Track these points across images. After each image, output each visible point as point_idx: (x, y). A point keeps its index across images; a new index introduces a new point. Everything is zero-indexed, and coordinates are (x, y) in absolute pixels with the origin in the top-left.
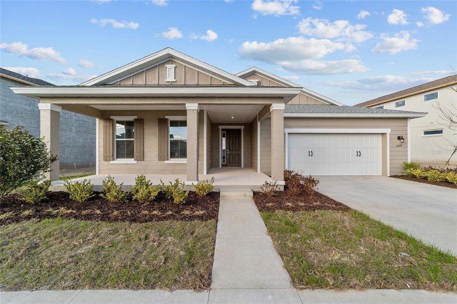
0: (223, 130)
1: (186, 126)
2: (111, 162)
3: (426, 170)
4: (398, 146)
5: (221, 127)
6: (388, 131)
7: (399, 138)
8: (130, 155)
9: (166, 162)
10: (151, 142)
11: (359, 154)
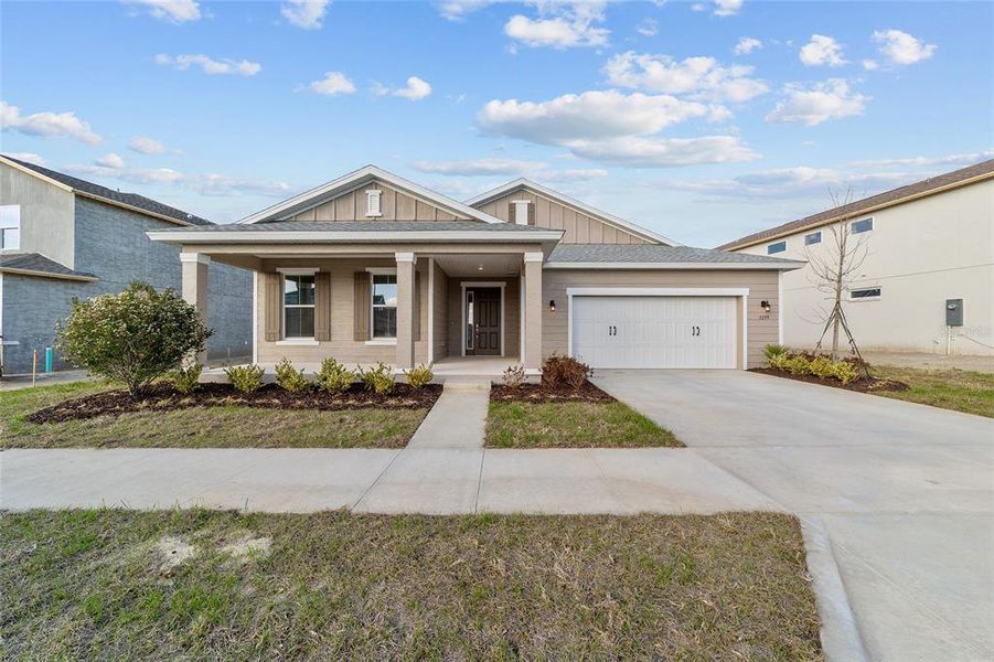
0: (468, 289)
1: (396, 282)
2: (278, 343)
3: (790, 357)
4: (762, 318)
5: (464, 285)
6: (744, 292)
7: (764, 304)
8: (308, 331)
9: (367, 343)
10: (342, 309)
11: (697, 331)
